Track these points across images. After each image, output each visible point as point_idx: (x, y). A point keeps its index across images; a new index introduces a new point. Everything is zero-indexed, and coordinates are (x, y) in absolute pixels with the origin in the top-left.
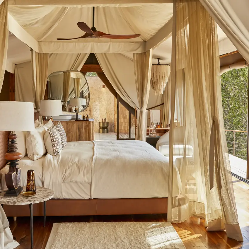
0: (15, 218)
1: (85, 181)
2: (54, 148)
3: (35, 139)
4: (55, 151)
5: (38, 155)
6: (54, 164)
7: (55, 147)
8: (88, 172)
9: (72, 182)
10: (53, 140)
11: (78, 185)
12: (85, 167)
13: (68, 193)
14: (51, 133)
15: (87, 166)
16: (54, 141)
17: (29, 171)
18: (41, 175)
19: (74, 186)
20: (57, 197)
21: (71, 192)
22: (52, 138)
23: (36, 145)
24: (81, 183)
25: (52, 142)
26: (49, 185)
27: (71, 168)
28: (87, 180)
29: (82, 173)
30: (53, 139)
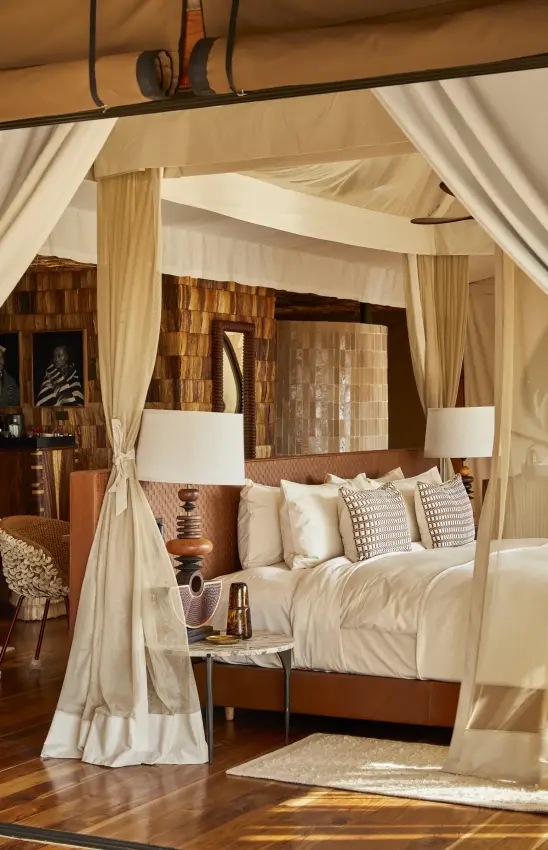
0: (230, 714)
1: (399, 628)
2: (359, 542)
3: (299, 512)
4: (360, 549)
5: (306, 556)
6: (328, 580)
7: (361, 537)
8: (409, 605)
9: (363, 627)
10: (355, 520)
11: (383, 638)
12: (406, 592)
13: (356, 658)
14: (348, 499)
15: (412, 587)
16: (359, 523)
17: (233, 585)
18: (289, 603)
19: (371, 638)
20: (328, 666)
21: (364, 654)
22: (353, 513)
23: (300, 529)
24: (389, 633)
25: (354, 524)
26: (306, 632)
27: (366, 593)
28: (403, 626)
29: (392, 606)
30: (357, 516)
